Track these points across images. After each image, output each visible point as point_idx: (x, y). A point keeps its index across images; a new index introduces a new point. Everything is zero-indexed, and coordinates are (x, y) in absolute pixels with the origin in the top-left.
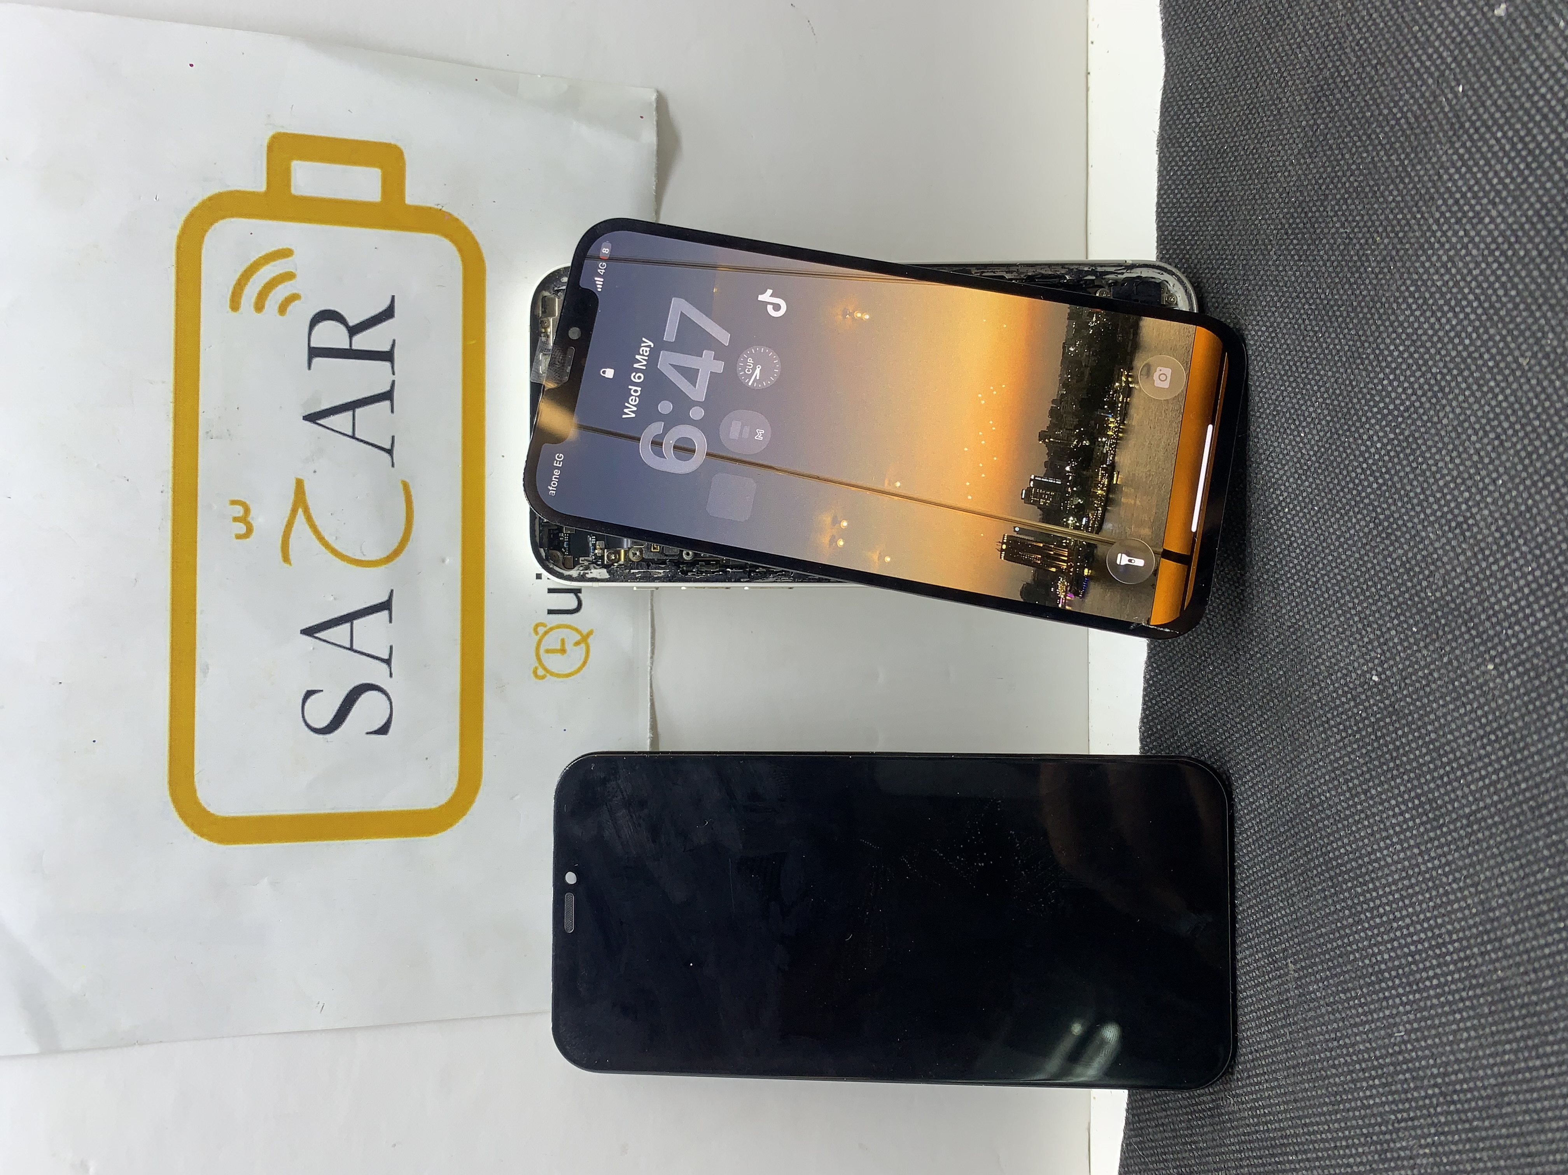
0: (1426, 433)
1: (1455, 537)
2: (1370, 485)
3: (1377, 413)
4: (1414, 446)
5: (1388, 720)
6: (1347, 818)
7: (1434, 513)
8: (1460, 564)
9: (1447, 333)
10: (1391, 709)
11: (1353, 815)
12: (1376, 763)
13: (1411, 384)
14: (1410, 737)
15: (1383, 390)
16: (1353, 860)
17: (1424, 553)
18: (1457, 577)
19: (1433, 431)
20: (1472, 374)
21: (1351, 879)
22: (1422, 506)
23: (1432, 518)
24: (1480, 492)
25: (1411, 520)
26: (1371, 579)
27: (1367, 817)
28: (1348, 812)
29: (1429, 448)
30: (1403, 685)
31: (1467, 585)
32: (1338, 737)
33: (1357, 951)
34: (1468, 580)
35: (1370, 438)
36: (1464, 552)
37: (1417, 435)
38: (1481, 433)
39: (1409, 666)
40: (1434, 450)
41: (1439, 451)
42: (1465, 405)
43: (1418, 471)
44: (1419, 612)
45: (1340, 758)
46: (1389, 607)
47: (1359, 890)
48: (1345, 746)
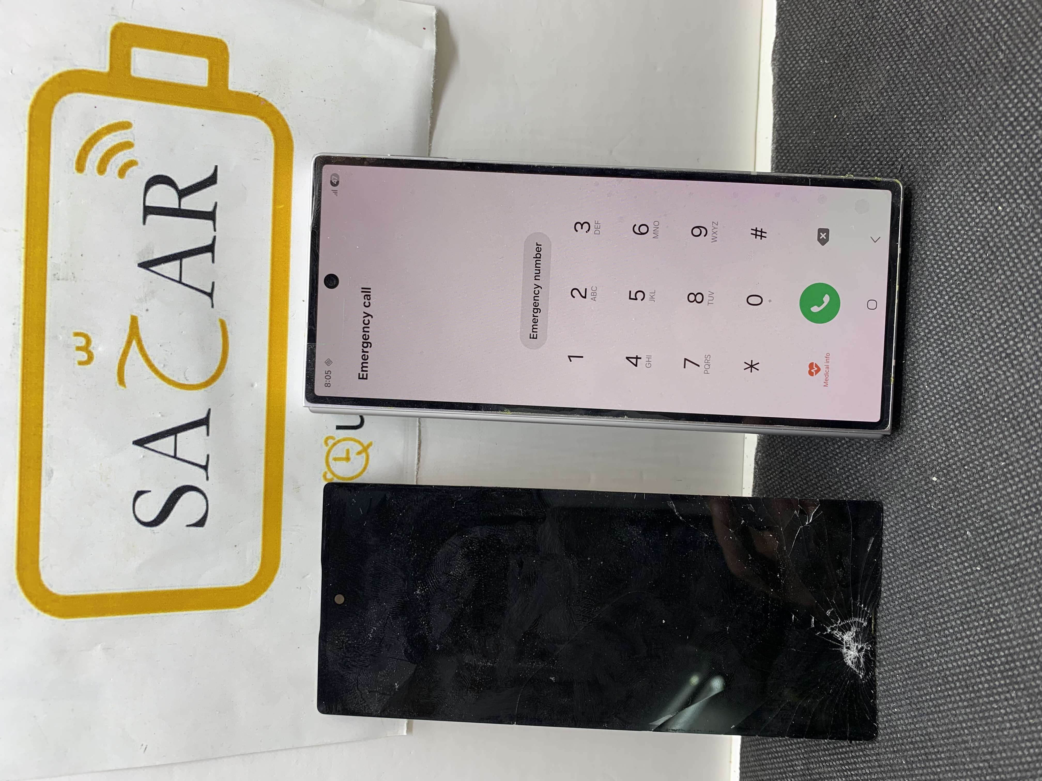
0: (983, 289)
1: (1005, 365)
2: (939, 326)
3: (947, 274)
4: (973, 298)
5: (951, 495)
6: (920, 565)
7: (989, 346)
8: (1009, 384)
9: (1002, 218)
10: (953, 487)
11: (925, 563)
12: (943, 526)
13: (973, 254)
14: (969, 508)
15: (952, 258)
16: (926, 595)
17: (981, 375)
18: (1007, 393)
19: (988, 288)
20: (1020, 247)
21: (925, 609)
22: (979, 342)
23: (987, 351)
24: (1024, 332)
25: (971, 351)
26: (938, 393)
27: (936, 565)
28: (921, 561)
29: (985, 300)
30: (962, 470)
31: (1015, 399)
32: (913, 506)
33: (929, 661)
34: (1015, 395)
35: (940, 292)
36: (1013, 375)
37: (976, 290)
38: (1025, 290)
39: (968, 456)
40: (989, 301)
41: (993, 302)
42: (1014, 269)
43: (976, 317)
44: (975, 418)
45: (916, 522)
46: (952, 414)
47: (930, 617)
48: (918, 513)
